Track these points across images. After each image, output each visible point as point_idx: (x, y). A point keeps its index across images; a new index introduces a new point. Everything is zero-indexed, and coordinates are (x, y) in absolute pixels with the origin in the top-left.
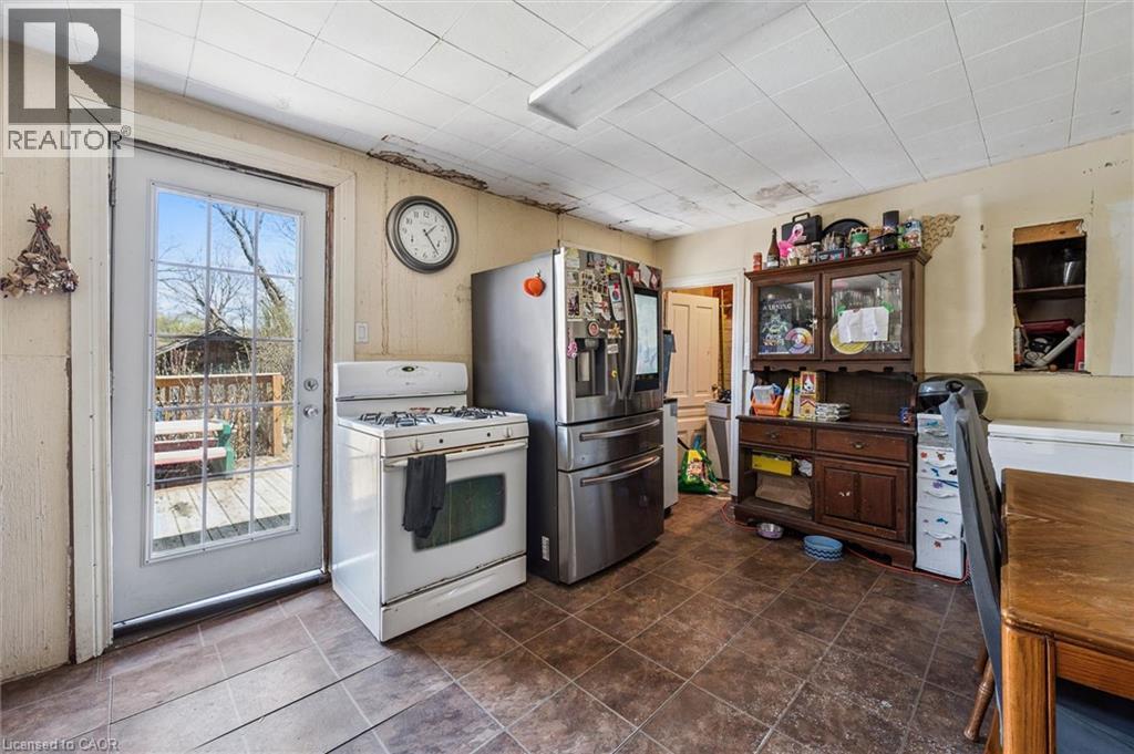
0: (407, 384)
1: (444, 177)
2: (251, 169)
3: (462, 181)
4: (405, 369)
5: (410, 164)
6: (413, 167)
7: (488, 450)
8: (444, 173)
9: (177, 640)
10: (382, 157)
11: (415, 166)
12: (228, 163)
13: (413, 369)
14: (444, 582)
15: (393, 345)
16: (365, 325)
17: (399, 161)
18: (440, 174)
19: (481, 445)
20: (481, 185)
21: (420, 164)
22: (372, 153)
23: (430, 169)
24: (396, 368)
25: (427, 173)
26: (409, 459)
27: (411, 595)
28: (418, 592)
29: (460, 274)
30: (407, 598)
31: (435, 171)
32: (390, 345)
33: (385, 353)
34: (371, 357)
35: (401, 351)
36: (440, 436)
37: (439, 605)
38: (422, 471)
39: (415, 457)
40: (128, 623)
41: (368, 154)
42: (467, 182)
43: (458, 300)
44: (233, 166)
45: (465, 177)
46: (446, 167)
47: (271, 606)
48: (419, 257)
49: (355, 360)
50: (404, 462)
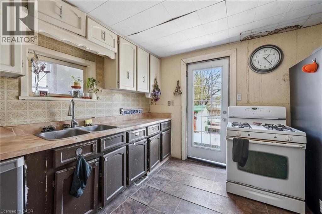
0: (253, 114)
1: (274, 33)
2: (210, 60)
3: (285, 31)
4: (253, 109)
5: (257, 36)
6: (258, 37)
7: (275, 143)
8: (273, 32)
9: (195, 164)
10: (245, 39)
11: (259, 36)
12: (205, 60)
13: (256, 109)
14: (250, 186)
15: (251, 101)
16: (241, 95)
17: (252, 37)
18: (271, 33)
19: (272, 141)
20: (297, 27)
21: (260, 34)
22: (241, 40)
23: (267, 34)
24: (249, 108)
25: (266, 36)
26: (234, 138)
27: (236, 183)
28: (239, 183)
29: (284, 69)
30: (234, 183)
31: (269, 33)
32: (250, 100)
33: (248, 103)
34: (243, 105)
35: (254, 102)
36: (249, 133)
37: (248, 193)
38: (237, 143)
39: (237, 138)
40: (190, 157)
41: (240, 41)
42: (287, 30)
43: (285, 80)
44: (206, 61)
45: (286, 28)
46: (272, 30)
47: (213, 167)
48: (262, 68)
49: (237, 106)
50: (232, 139)
